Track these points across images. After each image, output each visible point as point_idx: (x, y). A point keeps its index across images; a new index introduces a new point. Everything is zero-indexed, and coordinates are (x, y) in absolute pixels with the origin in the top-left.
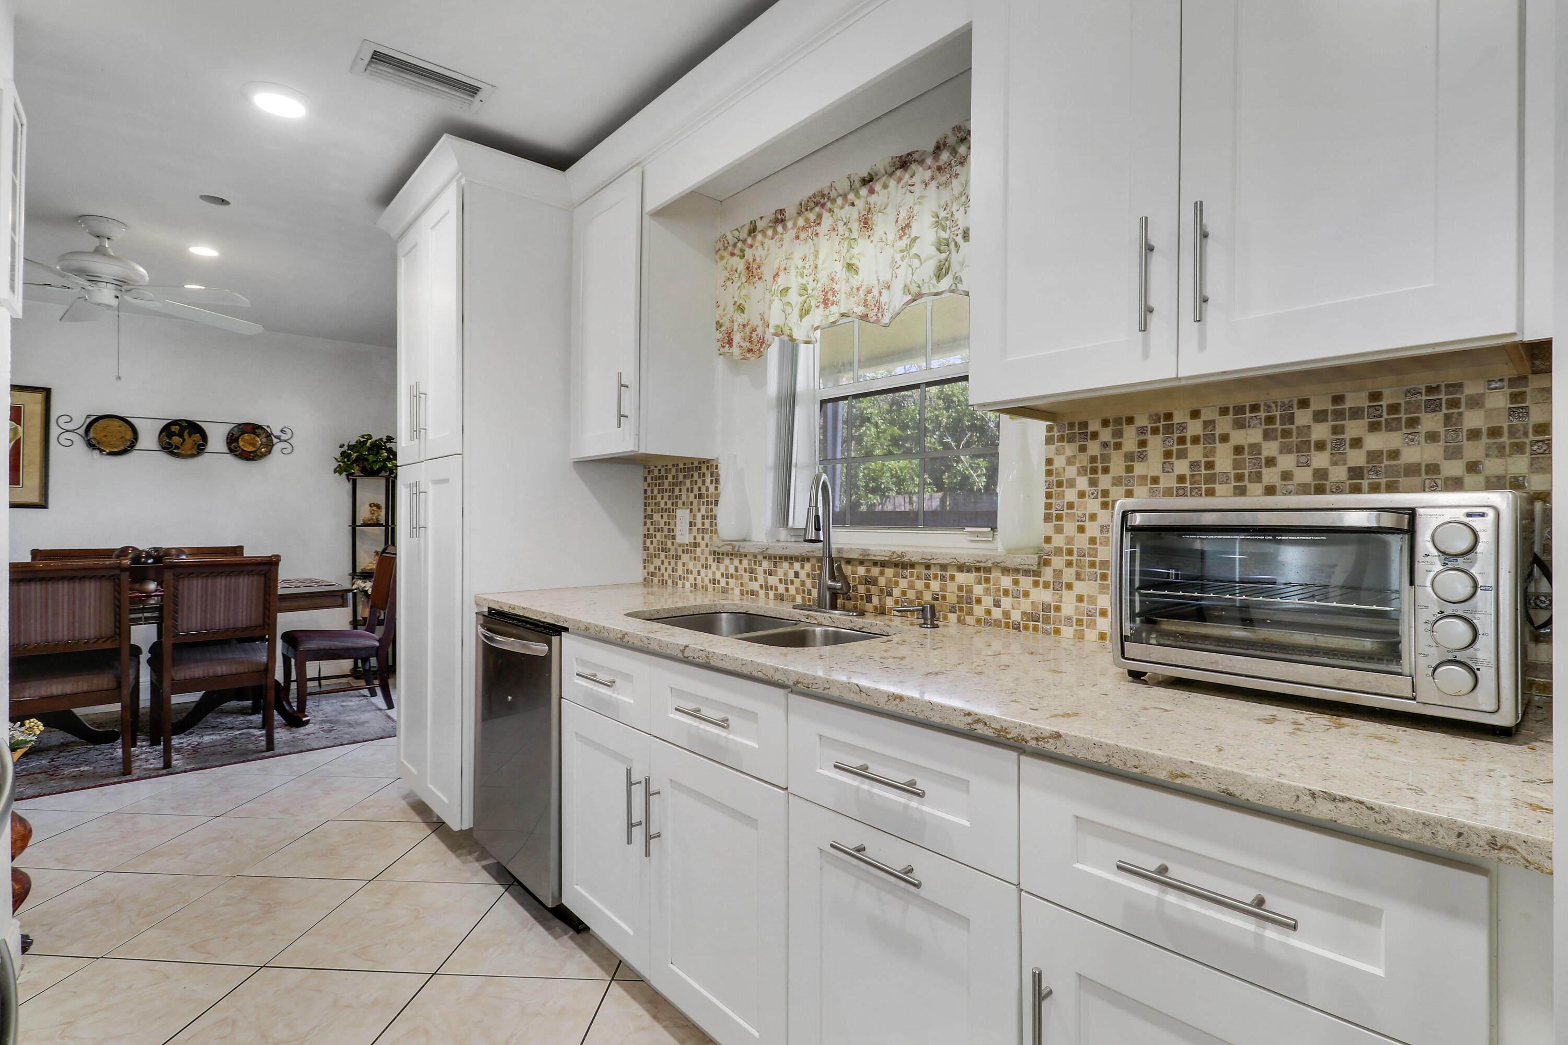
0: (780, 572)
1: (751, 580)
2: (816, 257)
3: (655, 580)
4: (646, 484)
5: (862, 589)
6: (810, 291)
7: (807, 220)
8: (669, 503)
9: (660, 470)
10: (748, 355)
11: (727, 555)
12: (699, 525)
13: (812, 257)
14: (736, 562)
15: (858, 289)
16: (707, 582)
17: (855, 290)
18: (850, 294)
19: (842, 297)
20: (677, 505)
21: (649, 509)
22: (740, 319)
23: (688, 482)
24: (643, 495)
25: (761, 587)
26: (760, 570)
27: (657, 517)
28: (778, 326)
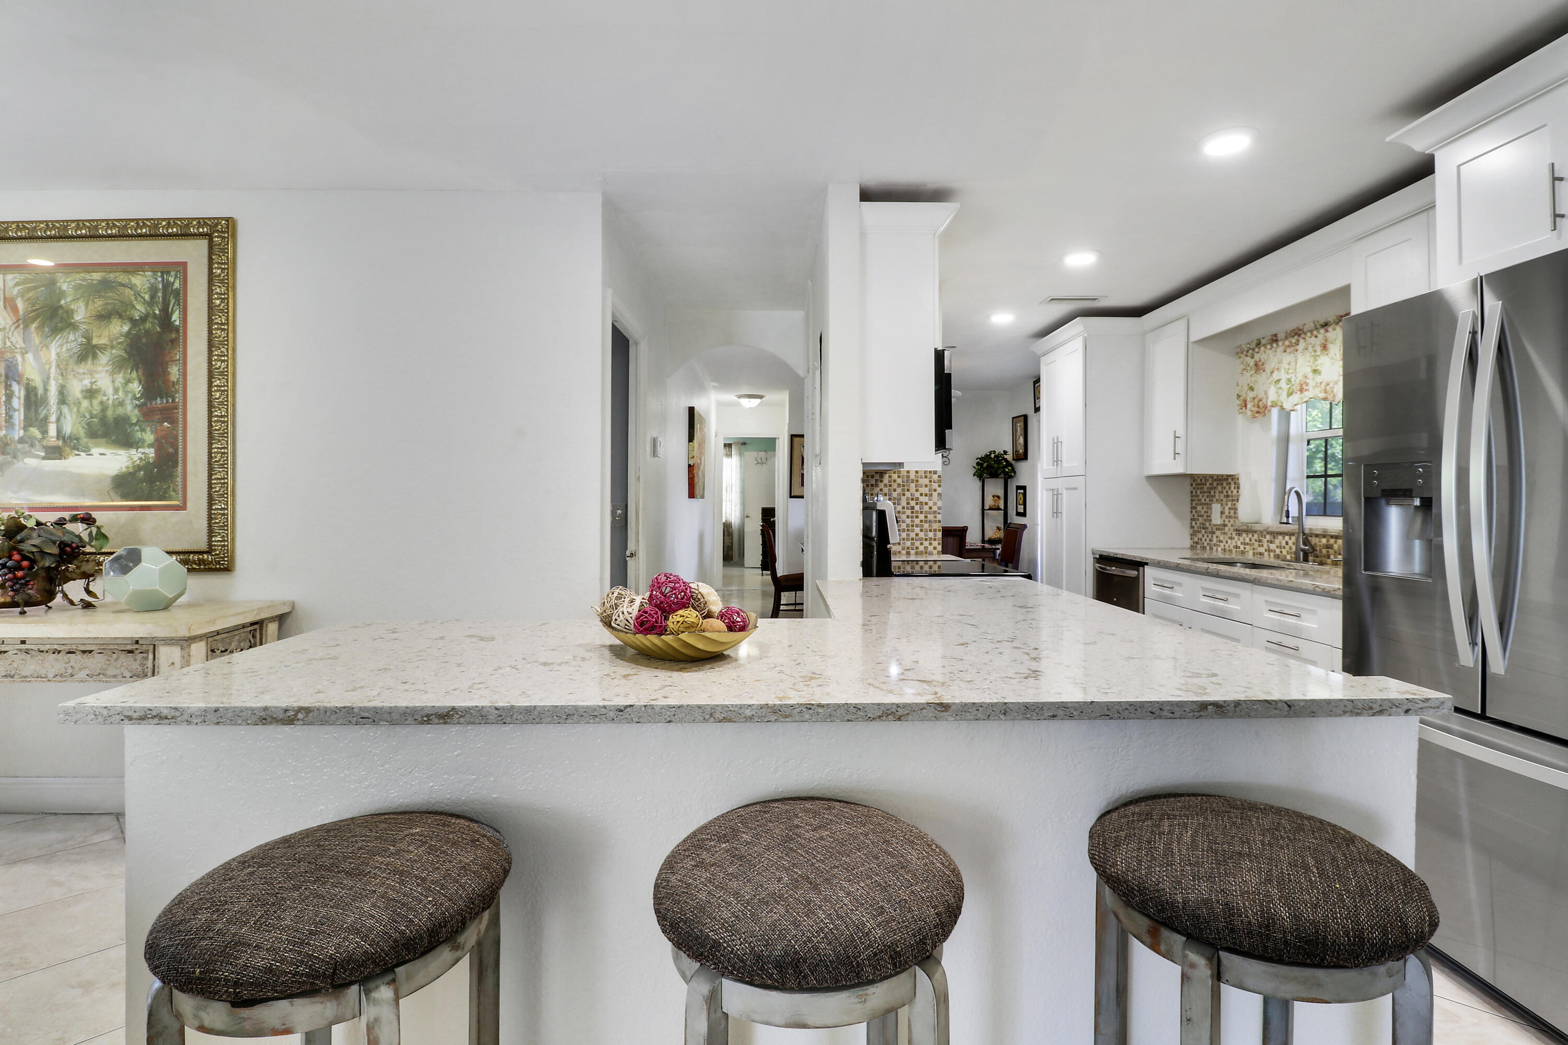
0: (1277, 542)
1: (1259, 546)
2: (1296, 363)
3: (1199, 546)
4: (1192, 488)
5: (1324, 551)
6: (1293, 382)
7: (1291, 342)
8: (1208, 499)
9: (1201, 480)
10: (1257, 415)
11: (1245, 531)
12: (1227, 513)
13: (1294, 363)
14: (1250, 536)
15: (1321, 383)
16: (1232, 547)
17: (1319, 384)
18: (1316, 386)
19: (1310, 387)
20: (1212, 500)
21: (1194, 503)
22: (1251, 395)
23: (1220, 488)
24: (1189, 495)
25: (1266, 550)
26: (1265, 540)
27: (1199, 508)
28: (1273, 402)
